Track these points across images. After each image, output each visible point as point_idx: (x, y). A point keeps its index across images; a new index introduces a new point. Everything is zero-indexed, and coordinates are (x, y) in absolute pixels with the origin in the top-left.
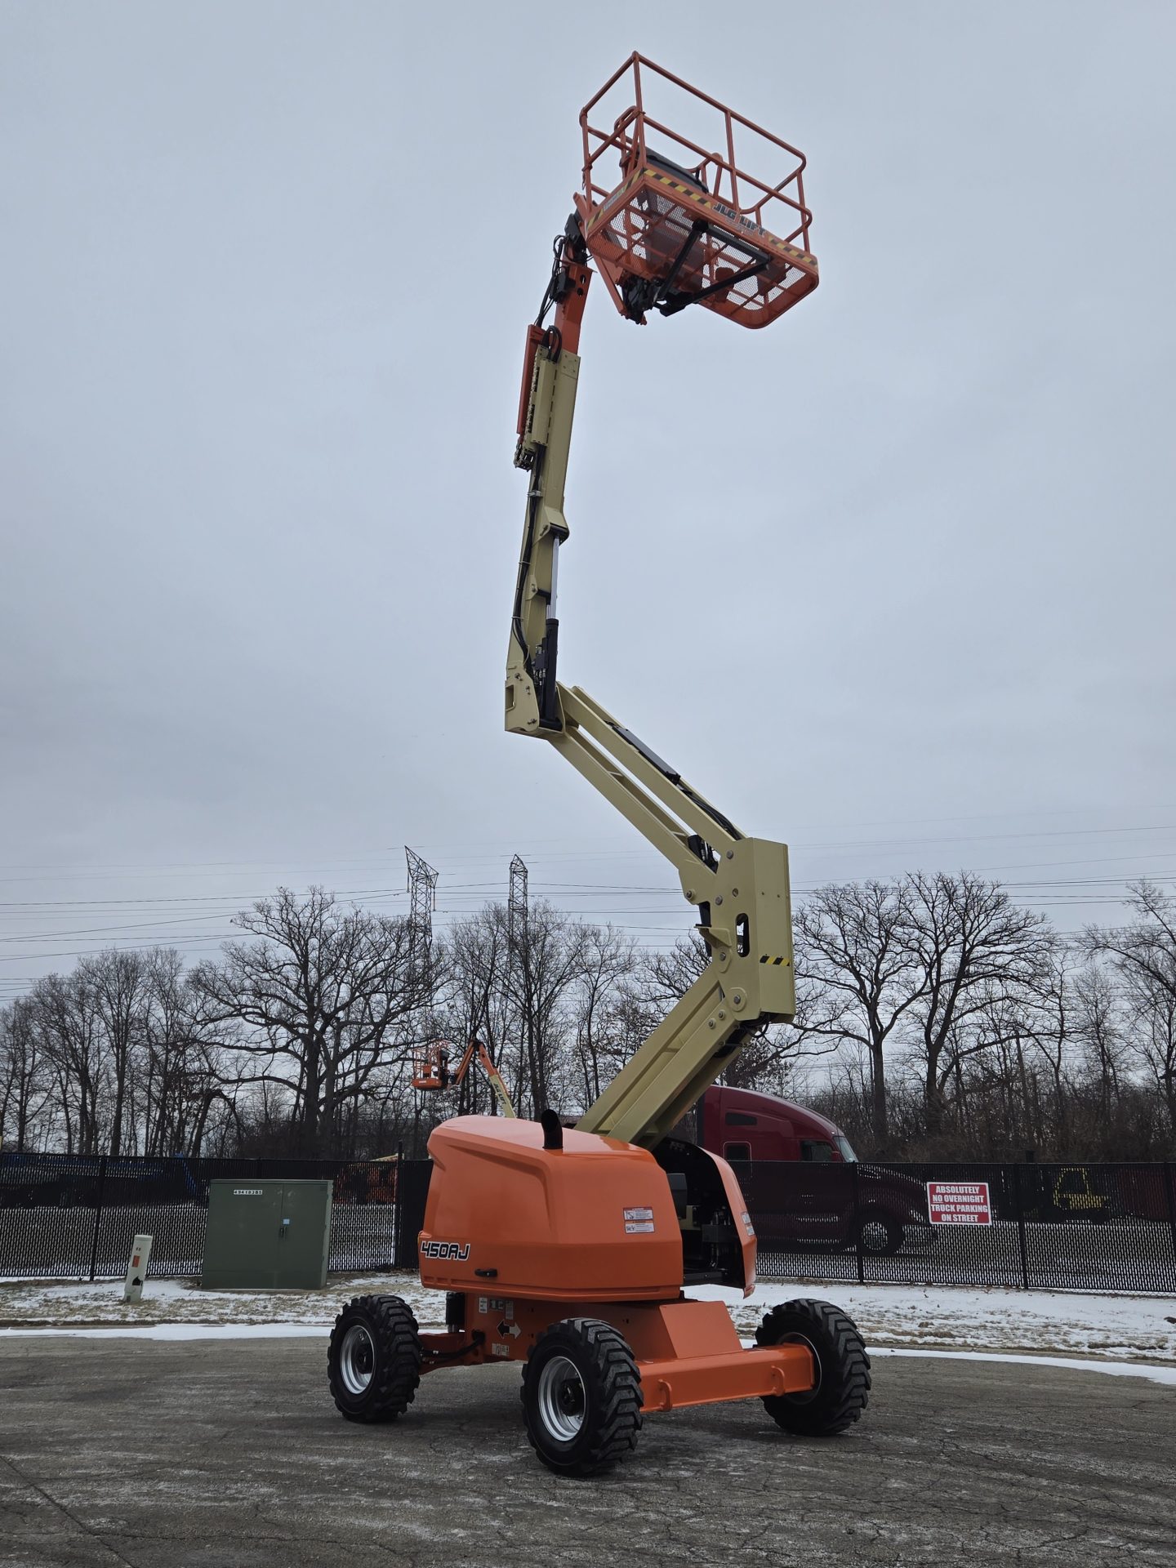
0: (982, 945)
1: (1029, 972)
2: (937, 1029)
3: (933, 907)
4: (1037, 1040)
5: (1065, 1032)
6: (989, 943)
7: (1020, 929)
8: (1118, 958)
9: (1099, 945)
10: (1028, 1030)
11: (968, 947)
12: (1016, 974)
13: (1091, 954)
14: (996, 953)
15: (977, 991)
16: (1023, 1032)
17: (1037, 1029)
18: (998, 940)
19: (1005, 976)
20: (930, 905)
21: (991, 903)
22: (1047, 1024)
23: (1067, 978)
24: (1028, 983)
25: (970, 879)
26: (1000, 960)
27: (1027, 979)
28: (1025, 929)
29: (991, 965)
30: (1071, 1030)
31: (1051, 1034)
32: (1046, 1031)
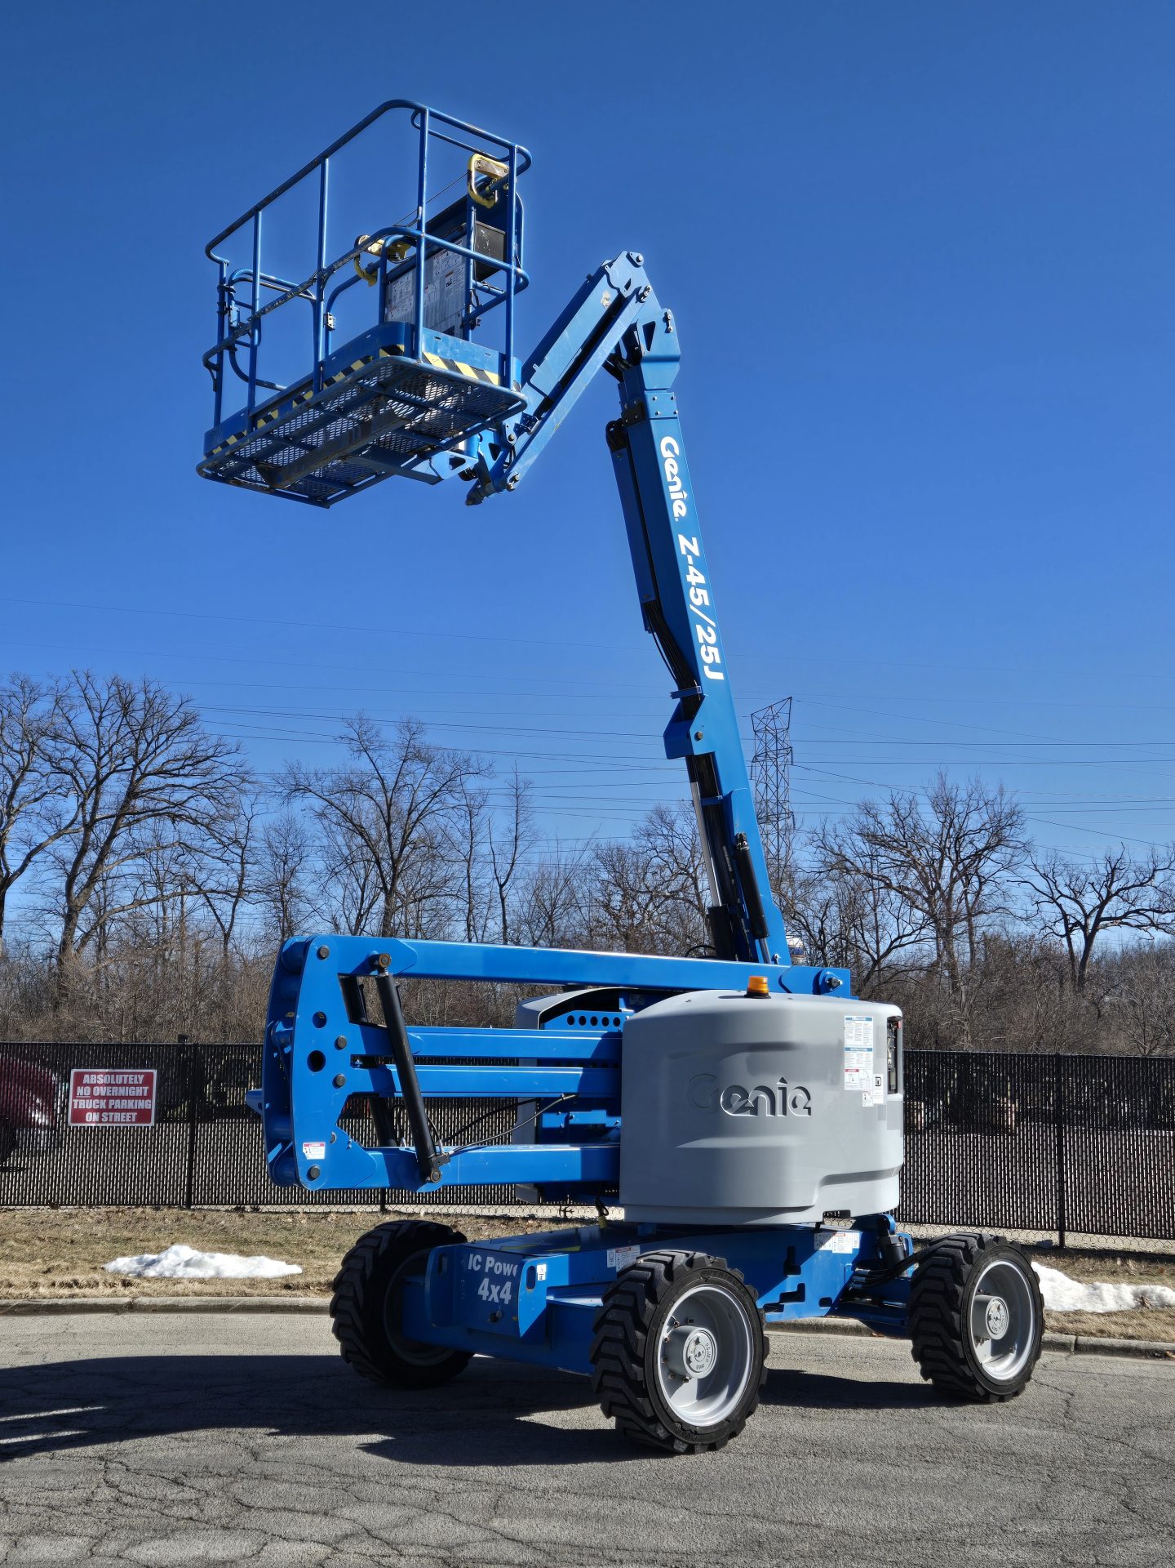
0: (155, 774)
1: (211, 813)
2: (83, 878)
3: (101, 718)
4: (208, 898)
5: (243, 890)
6: (165, 772)
7: (208, 758)
8: (319, 804)
9: (299, 789)
10: (200, 888)
11: (138, 776)
12: (194, 815)
13: (288, 796)
14: (174, 786)
15: (143, 832)
16: (191, 888)
17: (211, 885)
18: (179, 769)
19: (179, 816)
20: (97, 715)
21: (175, 722)
22: (224, 880)
23: (257, 824)
24: (207, 826)
25: (153, 688)
26: (178, 796)
27: (206, 821)
28: (214, 759)
29: (165, 801)
30: (250, 889)
31: (226, 893)
32: (220, 888)
